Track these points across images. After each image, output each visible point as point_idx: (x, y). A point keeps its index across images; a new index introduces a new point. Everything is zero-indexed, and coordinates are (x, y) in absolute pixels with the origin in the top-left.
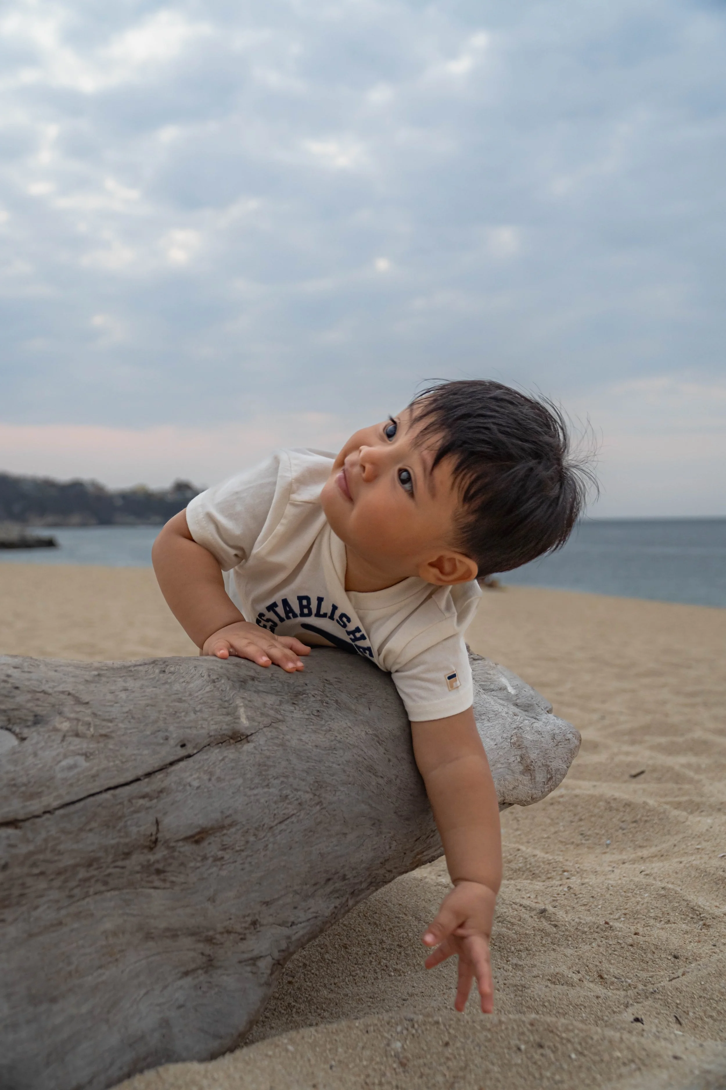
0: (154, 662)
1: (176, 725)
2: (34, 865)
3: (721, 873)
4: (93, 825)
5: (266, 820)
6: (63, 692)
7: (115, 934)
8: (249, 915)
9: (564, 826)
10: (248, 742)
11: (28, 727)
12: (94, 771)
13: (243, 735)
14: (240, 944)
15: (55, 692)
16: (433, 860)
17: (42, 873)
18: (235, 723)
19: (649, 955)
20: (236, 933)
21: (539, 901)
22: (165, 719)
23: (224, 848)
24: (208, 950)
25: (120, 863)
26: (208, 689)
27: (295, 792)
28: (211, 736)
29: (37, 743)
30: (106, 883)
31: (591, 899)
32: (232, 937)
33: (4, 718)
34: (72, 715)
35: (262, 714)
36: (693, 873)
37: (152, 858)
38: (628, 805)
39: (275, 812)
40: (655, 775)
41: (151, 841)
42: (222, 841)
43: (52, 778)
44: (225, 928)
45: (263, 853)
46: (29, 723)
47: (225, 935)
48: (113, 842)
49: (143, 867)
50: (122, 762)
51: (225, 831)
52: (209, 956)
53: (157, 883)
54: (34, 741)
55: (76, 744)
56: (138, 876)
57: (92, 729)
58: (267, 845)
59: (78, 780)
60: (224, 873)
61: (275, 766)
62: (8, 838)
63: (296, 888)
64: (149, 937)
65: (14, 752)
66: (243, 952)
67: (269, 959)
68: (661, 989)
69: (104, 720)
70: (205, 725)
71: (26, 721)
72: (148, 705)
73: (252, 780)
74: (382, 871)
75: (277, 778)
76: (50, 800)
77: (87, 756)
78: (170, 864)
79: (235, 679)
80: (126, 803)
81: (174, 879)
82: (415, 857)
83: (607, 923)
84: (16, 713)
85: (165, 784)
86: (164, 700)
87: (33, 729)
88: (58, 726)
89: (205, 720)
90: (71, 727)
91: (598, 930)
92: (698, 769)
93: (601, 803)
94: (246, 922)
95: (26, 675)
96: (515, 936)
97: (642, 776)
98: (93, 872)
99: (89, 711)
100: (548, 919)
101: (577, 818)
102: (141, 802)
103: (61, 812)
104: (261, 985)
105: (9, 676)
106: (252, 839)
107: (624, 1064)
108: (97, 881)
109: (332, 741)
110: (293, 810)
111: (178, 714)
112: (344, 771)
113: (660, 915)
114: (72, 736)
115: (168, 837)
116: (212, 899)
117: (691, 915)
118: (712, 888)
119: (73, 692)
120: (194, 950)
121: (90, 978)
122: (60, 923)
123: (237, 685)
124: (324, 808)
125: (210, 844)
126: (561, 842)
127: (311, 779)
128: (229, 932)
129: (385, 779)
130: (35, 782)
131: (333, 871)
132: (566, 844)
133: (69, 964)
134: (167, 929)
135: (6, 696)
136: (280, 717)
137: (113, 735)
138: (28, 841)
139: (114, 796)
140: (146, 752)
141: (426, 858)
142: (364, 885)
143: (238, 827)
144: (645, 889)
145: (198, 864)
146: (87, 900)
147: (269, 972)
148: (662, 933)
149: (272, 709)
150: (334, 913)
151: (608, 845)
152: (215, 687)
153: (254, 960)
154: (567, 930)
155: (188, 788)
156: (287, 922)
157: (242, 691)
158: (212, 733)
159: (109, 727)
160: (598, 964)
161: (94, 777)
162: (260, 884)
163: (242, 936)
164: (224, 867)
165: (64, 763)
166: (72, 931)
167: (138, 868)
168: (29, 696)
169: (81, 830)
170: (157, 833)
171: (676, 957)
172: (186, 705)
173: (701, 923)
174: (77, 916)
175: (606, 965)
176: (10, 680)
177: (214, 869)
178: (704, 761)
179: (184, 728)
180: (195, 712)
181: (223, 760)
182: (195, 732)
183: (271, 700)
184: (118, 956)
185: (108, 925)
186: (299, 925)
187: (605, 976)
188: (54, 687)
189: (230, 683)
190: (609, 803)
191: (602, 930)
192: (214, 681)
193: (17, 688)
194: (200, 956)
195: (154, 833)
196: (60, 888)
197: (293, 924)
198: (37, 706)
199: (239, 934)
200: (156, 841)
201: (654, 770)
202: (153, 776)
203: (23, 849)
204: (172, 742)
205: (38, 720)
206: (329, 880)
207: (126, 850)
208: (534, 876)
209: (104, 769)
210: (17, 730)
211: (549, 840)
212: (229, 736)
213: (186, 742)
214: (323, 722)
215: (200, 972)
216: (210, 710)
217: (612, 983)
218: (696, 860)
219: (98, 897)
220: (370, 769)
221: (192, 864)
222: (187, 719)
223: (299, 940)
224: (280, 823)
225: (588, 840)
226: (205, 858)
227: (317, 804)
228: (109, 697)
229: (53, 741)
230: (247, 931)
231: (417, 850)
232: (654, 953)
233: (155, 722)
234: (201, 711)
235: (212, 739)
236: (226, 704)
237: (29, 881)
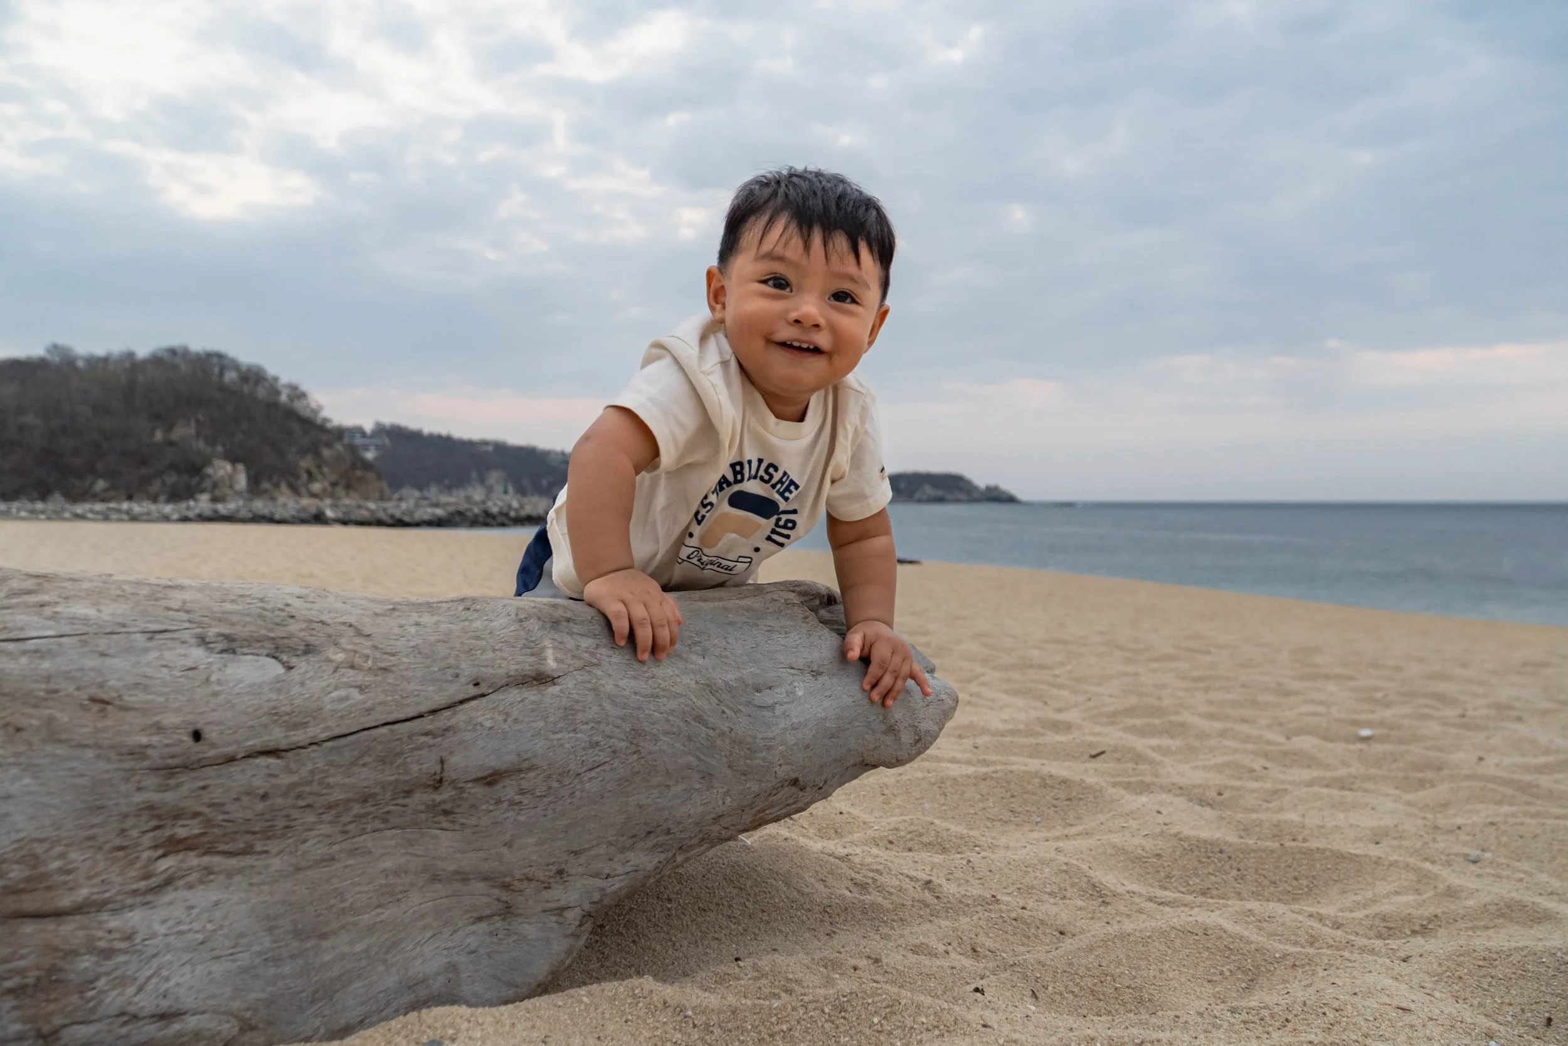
0: (462, 600)
1: (469, 663)
2: (299, 796)
3: (1140, 852)
4: (367, 759)
5: (572, 766)
6: (344, 624)
7: (396, 873)
8: (553, 864)
9: (993, 803)
10: (555, 684)
11: (297, 656)
12: (369, 704)
13: (548, 676)
14: (543, 893)
15: (335, 623)
16: (780, 820)
17: (309, 806)
18: (540, 664)
19: (1033, 931)
20: (538, 881)
21: (934, 874)
22: (457, 656)
23: (522, 792)
24: (505, 896)
25: (400, 801)
26: (512, 628)
27: (608, 740)
28: (510, 676)
29: (306, 672)
30: (385, 821)
31: (988, 873)
32: (533, 884)
33: (272, 646)
34: (350, 647)
35: (574, 657)
36: (1109, 851)
37: (438, 798)
38: (1064, 781)
39: (584, 758)
40: (1115, 755)
41: (435, 780)
42: (520, 785)
43: (320, 709)
44: (524, 874)
45: (569, 801)
46: (299, 652)
47: (526, 882)
48: (392, 778)
49: (428, 806)
50: (402, 698)
51: (523, 775)
52: (506, 902)
53: (445, 825)
54: (302, 671)
55: (350, 675)
56: (423, 816)
57: (370, 662)
58: (574, 793)
59: (351, 713)
60: (522, 818)
61: (584, 711)
62: (267, 767)
63: (610, 839)
64: (435, 878)
65: (278, 680)
66: (547, 901)
67: (578, 910)
68: (1022, 962)
69: (386, 653)
70: (504, 664)
71: (296, 650)
72: (439, 641)
73: (555, 723)
74: (716, 828)
75: (586, 723)
76: (316, 731)
77: (361, 689)
78: (459, 806)
79: (547, 620)
80: (405, 739)
81: (464, 821)
82: (756, 815)
83: (993, 896)
84: (286, 641)
85: (453, 722)
86: (458, 637)
87: (304, 658)
88: (333, 657)
89: (503, 659)
90: (346, 658)
91: (984, 903)
92: (1167, 752)
93: (1037, 780)
94: (550, 870)
95: (308, 605)
96: (891, 906)
97: (1103, 756)
98: (368, 808)
99: (369, 643)
100: (932, 890)
101: (1009, 794)
102: (423, 739)
103: (330, 744)
104: (566, 936)
105: (288, 605)
106: (555, 785)
107: (928, 1030)
108: (374, 818)
109: (655, 688)
110: (605, 757)
111: (473, 652)
112: (668, 720)
113: (1057, 891)
114: (345, 668)
115: (454, 778)
116: (509, 844)
117: (1090, 892)
118: (1127, 866)
119: (355, 624)
120: (489, 895)
121: (367, 916)
122: (333, 859)
123: (548, 625)
124: (643, 758)
125: (504, 787)
126: (989, 819)
127: (626, 726)
128: (529, 880)
129: (718, 731)
130: (300, 712)
131: (655, 824)
132: (994, 820)
133: (343, 901)
134: (457, 872)
135: (278, 624)
136: (594, 661)
137: (394, 669)
138: (291, 772)
139: (392, 731)
140: (431, 688)
141: (770, 817)
142: (694, 841)
143: (538, 772)
144: (1048, 865)
145: (491, 808)
146: (363, 837)
147: (578, 923)
148: (1054, 909)
149: (586, 652)
150: (658, 867)
151: (1037, 823)
152: (521, 626)
153: (561, 911)
154: (949, 902)
155: (479, 727)
156: (601, 874)
157: (552, 632)
158: (512, 673)
159: (390, 661)
160: (973, 936)
161: (369, 710)
162: (566, 832)
163: (546, 885)
164: (522, 812)
165: (335, 694)
166: (346, 867)
167: (422, 807)
168: (304, 625)
169: (353, 763)
170: (442, 773)
171: (1062, 933)
172: (484, 643)
173: (1100, 900)
174: (353, 852)
175: (982, 939)
176: (288, 609)
177: (511, 814)
178: (1174, 743)
179: (478, 666)
180: (494, 651)
181: (522, 701)
182: (490, 671)
183: (586, 643)
184: (400, 896)
185: (388, 864)
186: (617, 878)
187: (979, 949)
188: (336, 618)
189: (540, 623)
190: (1045, 779)
191: (987, 903)
192: (521, 621)
193: (292, 617)
194: (496, 903)
195: (438, 772)
196: (331, 822)
197: (608, 876)
198: (311, 635)
199: (543, 882)
200: (441, 781)
201: (1115, 750)
202: (439, 714)
203: (286, 780)
204: (463, 680)
205: (309, 649)
206: (650, 833)
207: (407, 788)
208: (944, 850)
209: (380, 704)
210: (285, 658)
211: (976, 816)
212: (531, 677)
213: (480, 681)
214: (645, 669)
215: (496, 918)
216: (512, 649)
217: (985, 957)
218: (1116, 839)
219: (377, 834)
220: (699, 719)
221: (484, 807)
222: (484, 657)
223: (615, 893)
224: (590, 770)
225: (1016, 817)
226: (499, 801)
227: (635, 753)
228: (397, 631)
229: (324, 671)
230: (552, 880)
231: (758, 808)
232: (1038, 928)
233: (445, 658)
234: (500, 650)
235: (512, 679)
236: (532, 645)
237: (295, 813)
